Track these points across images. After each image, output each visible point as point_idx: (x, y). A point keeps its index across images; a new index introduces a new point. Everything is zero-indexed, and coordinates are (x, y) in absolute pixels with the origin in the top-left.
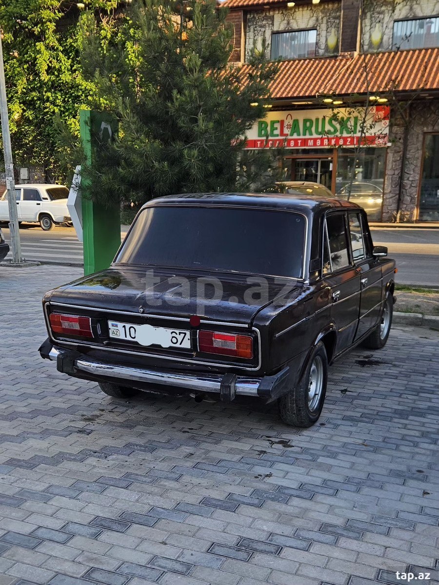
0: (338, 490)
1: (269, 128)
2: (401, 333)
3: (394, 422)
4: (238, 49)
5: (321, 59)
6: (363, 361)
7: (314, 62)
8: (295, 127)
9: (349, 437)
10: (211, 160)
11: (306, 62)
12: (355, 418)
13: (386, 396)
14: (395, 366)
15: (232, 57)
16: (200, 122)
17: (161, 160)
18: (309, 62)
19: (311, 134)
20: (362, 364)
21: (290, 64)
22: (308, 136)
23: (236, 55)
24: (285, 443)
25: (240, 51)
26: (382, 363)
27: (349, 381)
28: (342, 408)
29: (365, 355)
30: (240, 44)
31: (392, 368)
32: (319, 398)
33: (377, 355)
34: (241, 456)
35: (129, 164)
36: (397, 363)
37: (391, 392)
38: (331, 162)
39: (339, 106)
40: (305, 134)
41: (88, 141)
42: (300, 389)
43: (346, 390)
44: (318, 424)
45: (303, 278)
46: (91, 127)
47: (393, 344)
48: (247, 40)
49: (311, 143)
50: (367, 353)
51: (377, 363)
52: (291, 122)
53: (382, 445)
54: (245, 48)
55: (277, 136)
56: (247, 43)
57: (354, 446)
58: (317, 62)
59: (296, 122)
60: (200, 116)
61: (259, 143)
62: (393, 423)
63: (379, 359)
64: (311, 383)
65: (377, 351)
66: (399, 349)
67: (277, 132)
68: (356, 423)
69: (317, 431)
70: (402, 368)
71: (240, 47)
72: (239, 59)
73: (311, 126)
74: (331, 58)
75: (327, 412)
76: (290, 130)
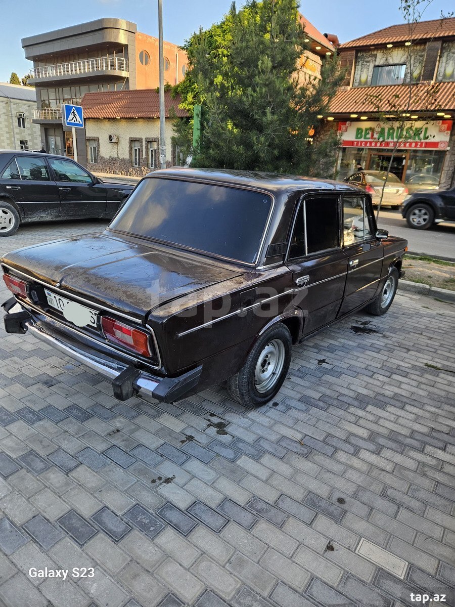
0: (229, 521)
1: (363, 133)
2: (408, 300)
3: (349, 412)
4: (349, 77)
5: (406, 85)
6: (358, 327)
7: (401, 87)
8: (382, 133)
9: (292, 428)
10: (277, 146)
11: (396, 87)
12: (312, 400)
13: (358, 373)
14: (384, 336)
15: (344, 83)
16: (268, 114)
17: (238, 144)
18: (397, 88)
19: (393, 138)
20: (356, 330)
21: (384, 88)
22: (390, 140)
23: (347, 82)
24: (221, 428)
25: (350, 78)
26: (374, 331)
27: (331, 350)
28: (307, 384)
29: (363, 321)
30: (351, 74)
31: (381, 339)
32: (278, 377)
33: (375, 322)
34: (163, 442)
35: (217, 146)
36: (388, 334)
37: (365, 369)
38: (405, 158)
39: (416, 120)
40: (388, 138)
41: (198, 129)
42: (243, 375)
43: (323, 361)
44: (271, 404)
45: (256, 263)
46: (201, 118)
47: (395, 311)
48: (356, 71)
49: (391, 145)
50: (367, 319)
51: (370, 331)
52: (380, 130)
53: (319, 446)
54: (354, 77)
55: (369, 139)
56: (356, 73)
57: (290, 443)
58: (403, 87)
59: (383, 129)
60: (268, 110)
61: (355, 143)
62: (347, 414)
63: (374, 327)
64: (269, 364)
65: (376, 317)
66: (397, 318)
67: (369, 136)
68: (310, 407)
69: (264, 413)
70: (390, 340)
71: (350, 76)
72: (348, 84)
73: (393, 133)
74: (414, 85)
75: (289, 387)
76: (378, 135)
